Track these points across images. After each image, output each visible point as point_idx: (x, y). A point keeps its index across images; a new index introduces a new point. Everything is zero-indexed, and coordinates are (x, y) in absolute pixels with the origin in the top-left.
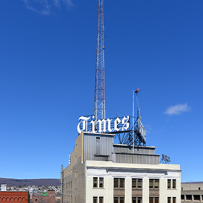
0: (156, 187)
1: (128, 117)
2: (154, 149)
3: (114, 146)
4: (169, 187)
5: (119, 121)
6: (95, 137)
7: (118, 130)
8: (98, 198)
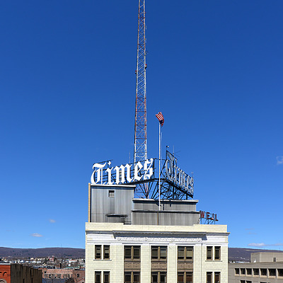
0: (187, 258)
1: (152, 160)
2: (194, 203)
3: (135, 202)
4: (209, 258)
5: (141, 166)
6: (108, 190)
7: (139, 179)
8: (102, 273)
